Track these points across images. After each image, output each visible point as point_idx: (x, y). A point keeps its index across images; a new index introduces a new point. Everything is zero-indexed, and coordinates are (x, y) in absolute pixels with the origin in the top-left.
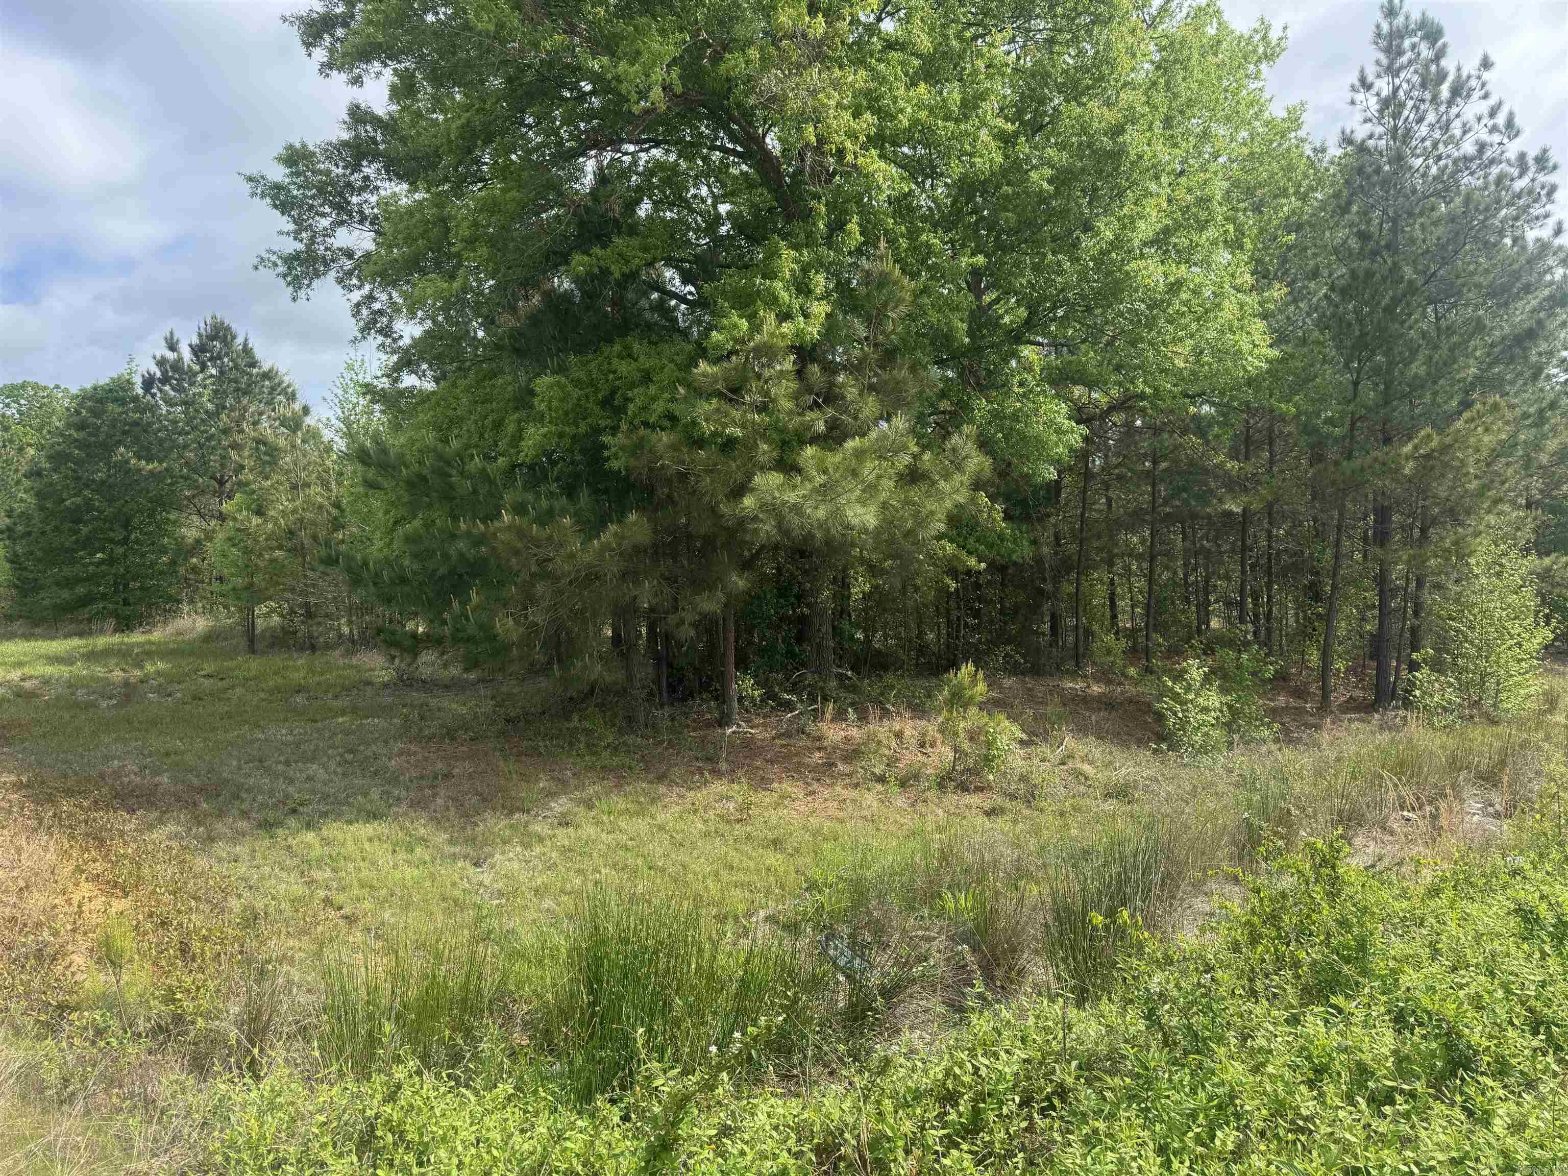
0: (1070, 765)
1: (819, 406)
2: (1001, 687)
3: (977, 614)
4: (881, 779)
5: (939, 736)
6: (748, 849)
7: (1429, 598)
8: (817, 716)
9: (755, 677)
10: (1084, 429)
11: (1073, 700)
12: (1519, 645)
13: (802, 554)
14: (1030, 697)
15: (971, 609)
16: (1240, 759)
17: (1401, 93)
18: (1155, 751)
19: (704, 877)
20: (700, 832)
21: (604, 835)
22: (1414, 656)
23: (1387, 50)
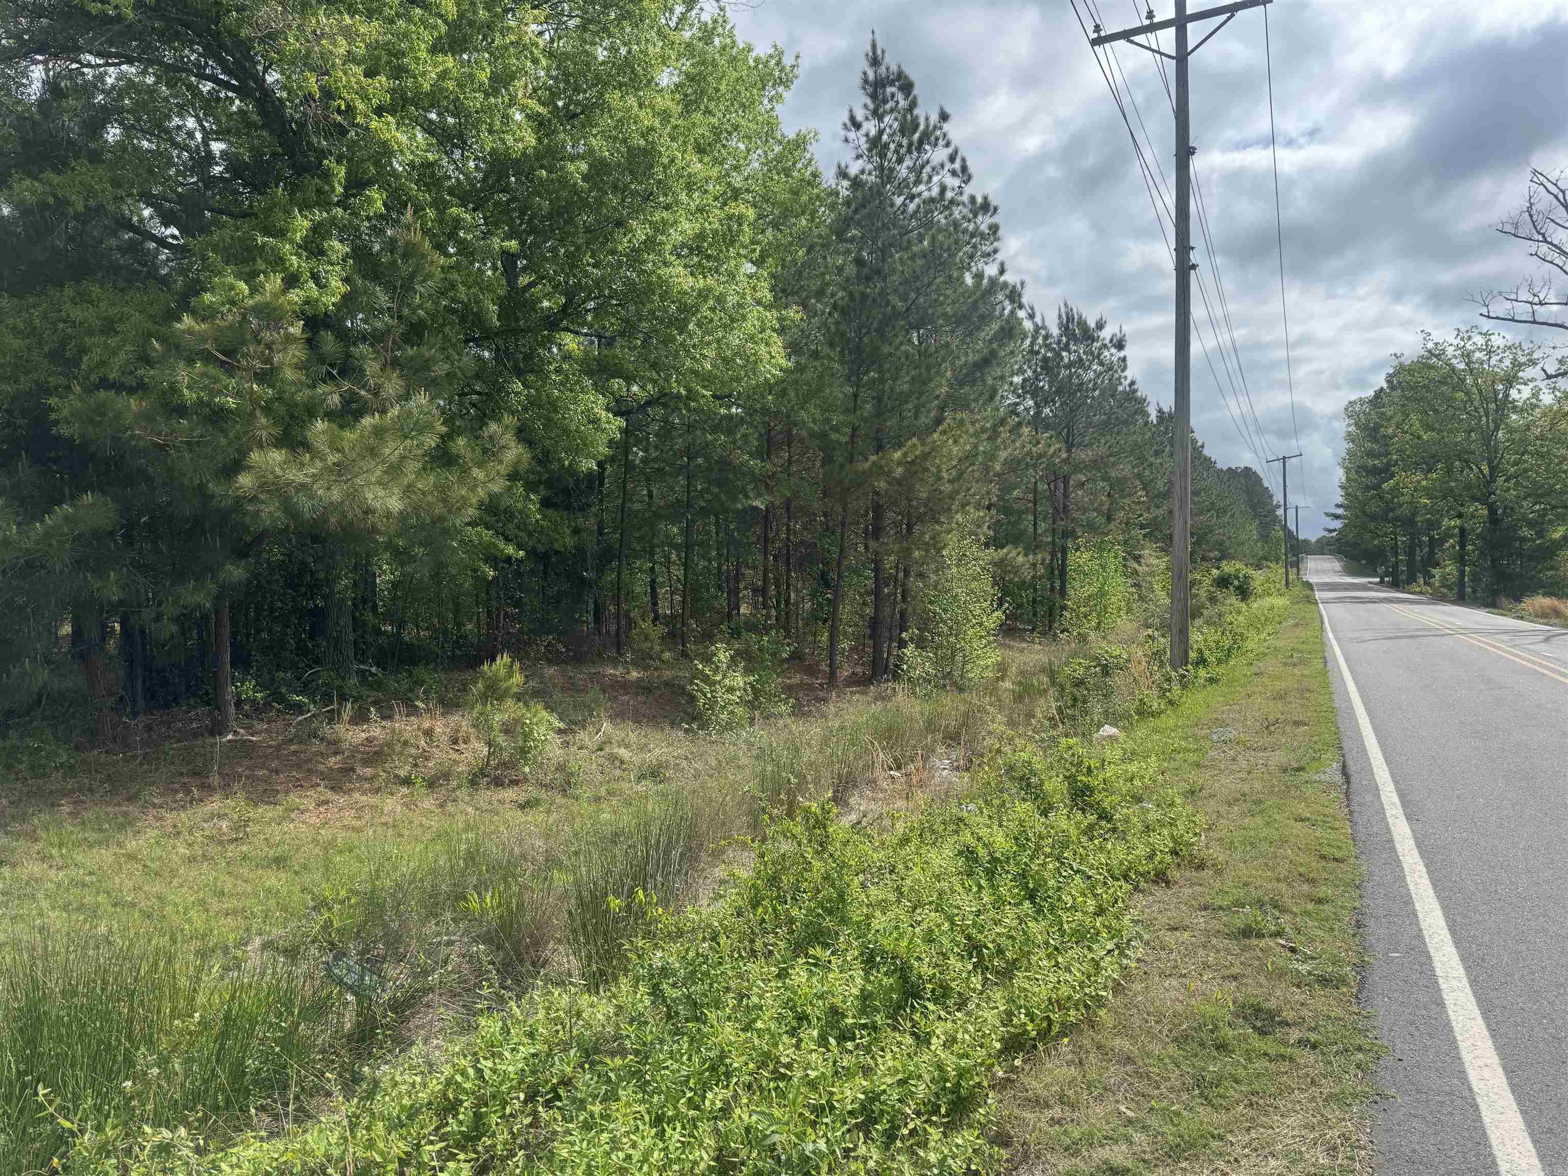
0: (607, 750)
1: (332, 377)
2: (542, 676)
3: (518, 603)
4: (407, 782)
5: (472, 730)
6: (245, 871)
7: (915, 584)
8: (333, 717)
9: (257, 677)
10: (621, 422)
11: (612, 687)
12: (981, 624)
13: (315, 539)
14: (570, 687)
15: (511, 598)
16: (760, 734)
17: (885, 137)
18: (686, 731)
19: (186, 909)
20: (183, 857)
21: (52, 873)
22: (903, 635)
23: (874, 96)
